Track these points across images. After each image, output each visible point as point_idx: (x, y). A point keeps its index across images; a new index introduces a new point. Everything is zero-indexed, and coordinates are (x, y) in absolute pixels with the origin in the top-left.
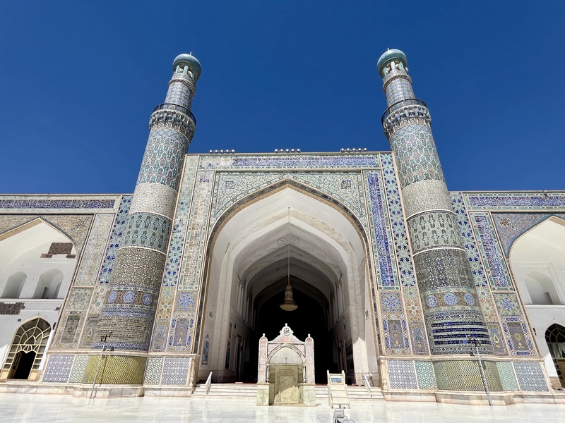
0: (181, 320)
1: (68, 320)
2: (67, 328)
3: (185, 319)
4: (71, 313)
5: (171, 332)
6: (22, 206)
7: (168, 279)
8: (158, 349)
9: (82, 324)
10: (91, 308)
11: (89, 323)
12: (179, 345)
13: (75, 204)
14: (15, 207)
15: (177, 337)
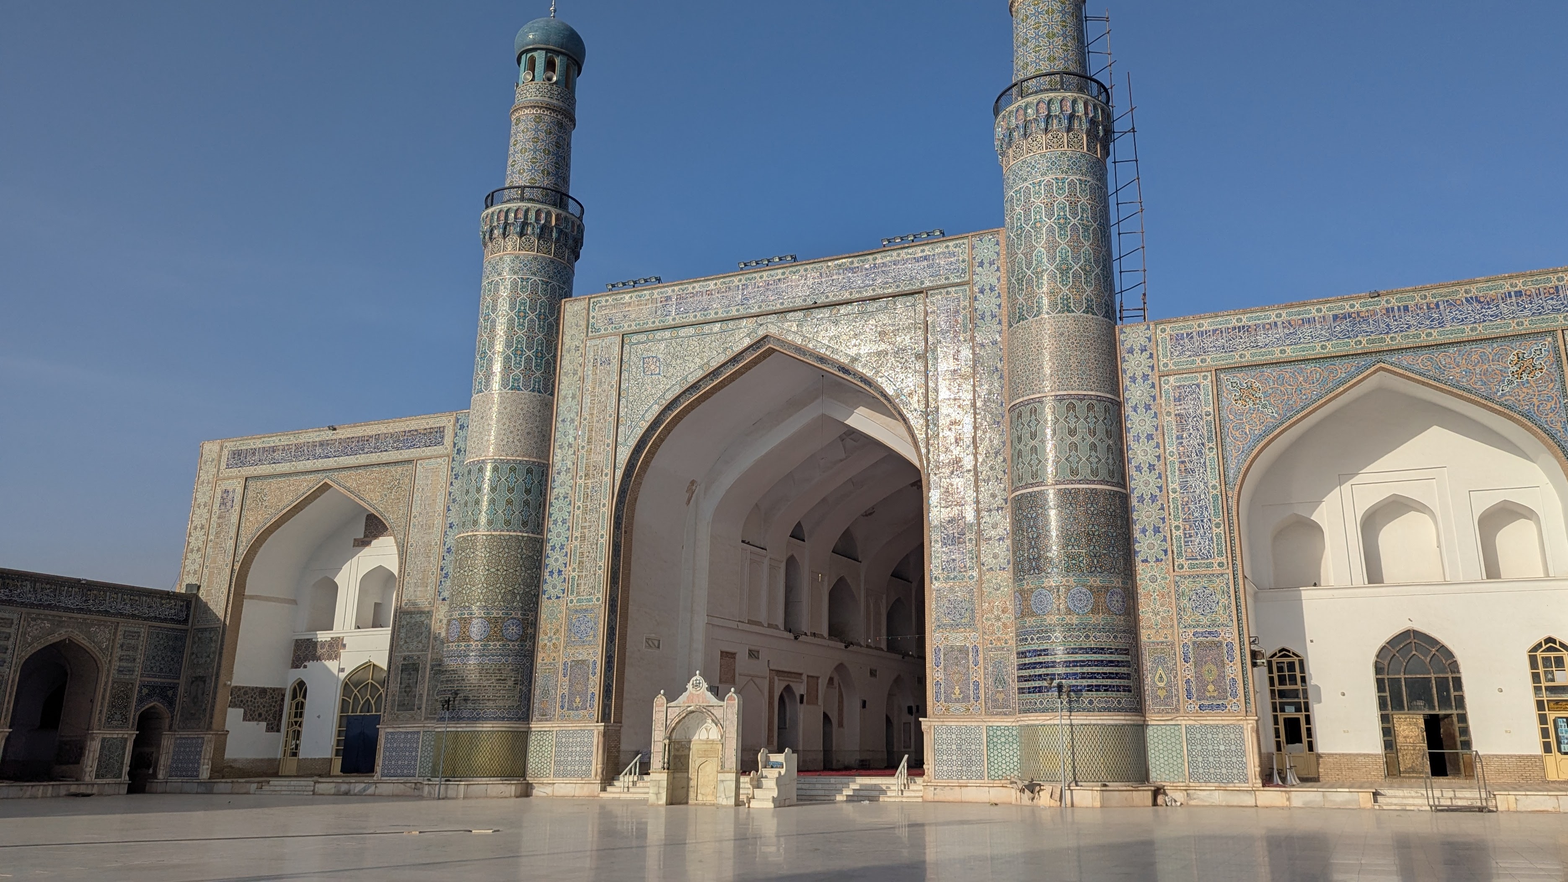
0: (578, 661)
1: (402, 671)
2: (403, 686)
3: (583, 661)
4: (404, 659)
5: (563, 686)
6: (295, 456)
7: (551, 585)
8: (545, 716)
9: (423, 677)
10: (433, 648)
11: (435, 674)
12: (577, 709)
13: (377, 443)
14: (284, 460)
15: (572, 694)
